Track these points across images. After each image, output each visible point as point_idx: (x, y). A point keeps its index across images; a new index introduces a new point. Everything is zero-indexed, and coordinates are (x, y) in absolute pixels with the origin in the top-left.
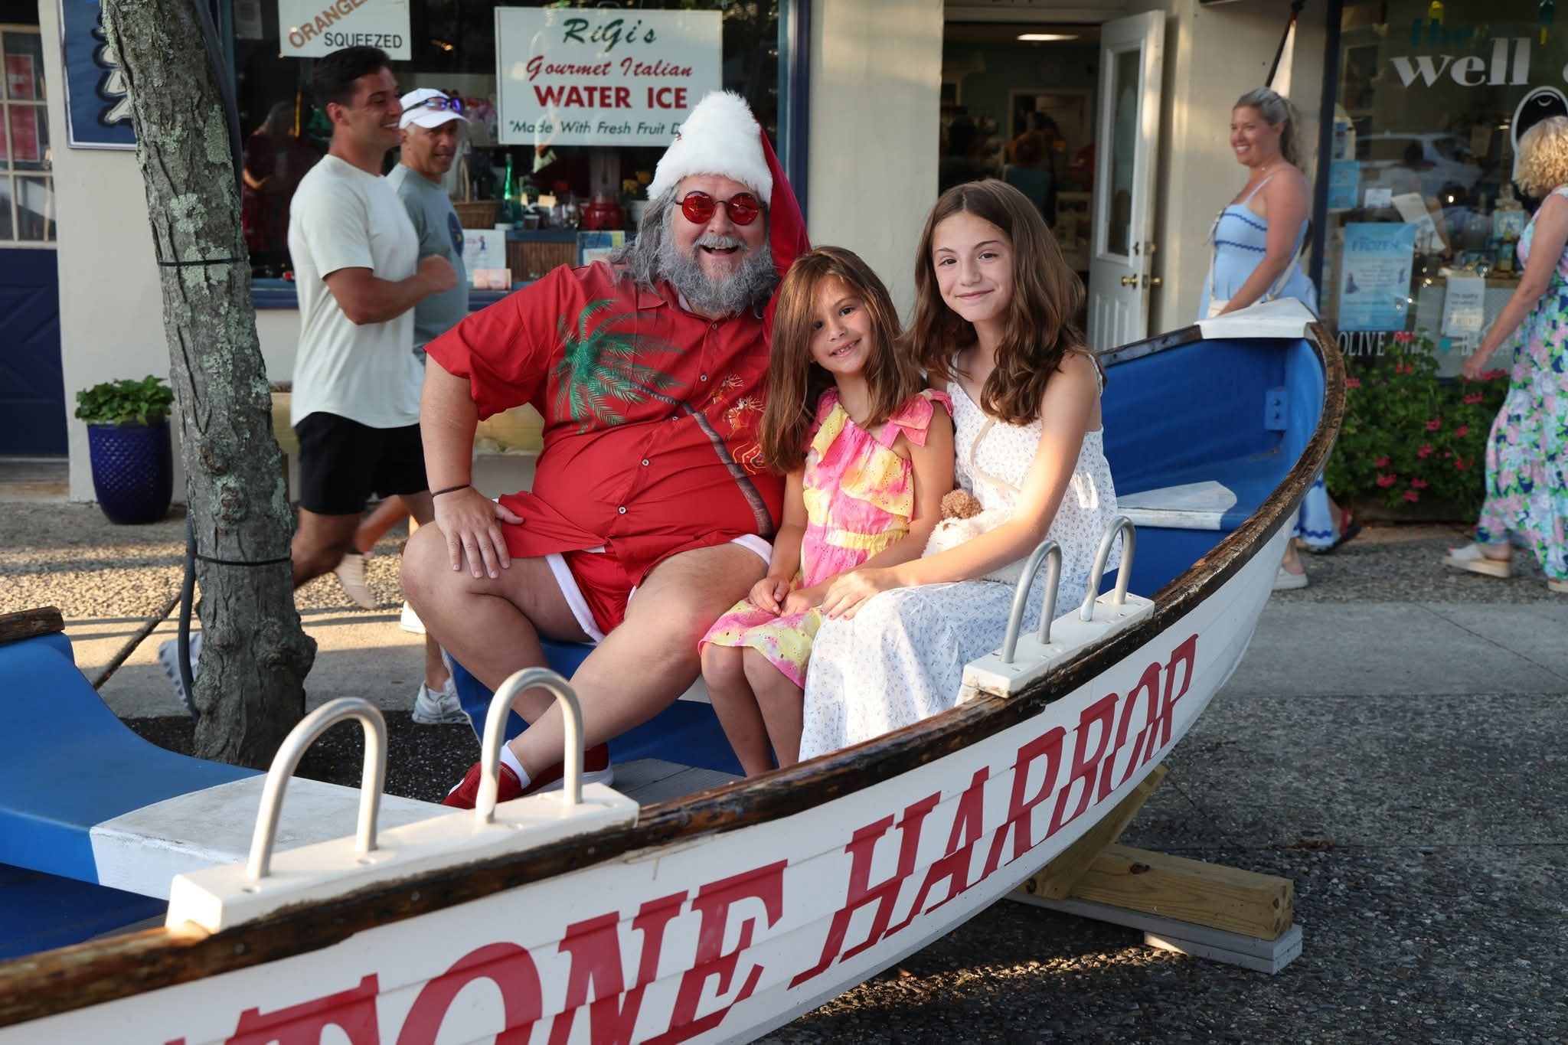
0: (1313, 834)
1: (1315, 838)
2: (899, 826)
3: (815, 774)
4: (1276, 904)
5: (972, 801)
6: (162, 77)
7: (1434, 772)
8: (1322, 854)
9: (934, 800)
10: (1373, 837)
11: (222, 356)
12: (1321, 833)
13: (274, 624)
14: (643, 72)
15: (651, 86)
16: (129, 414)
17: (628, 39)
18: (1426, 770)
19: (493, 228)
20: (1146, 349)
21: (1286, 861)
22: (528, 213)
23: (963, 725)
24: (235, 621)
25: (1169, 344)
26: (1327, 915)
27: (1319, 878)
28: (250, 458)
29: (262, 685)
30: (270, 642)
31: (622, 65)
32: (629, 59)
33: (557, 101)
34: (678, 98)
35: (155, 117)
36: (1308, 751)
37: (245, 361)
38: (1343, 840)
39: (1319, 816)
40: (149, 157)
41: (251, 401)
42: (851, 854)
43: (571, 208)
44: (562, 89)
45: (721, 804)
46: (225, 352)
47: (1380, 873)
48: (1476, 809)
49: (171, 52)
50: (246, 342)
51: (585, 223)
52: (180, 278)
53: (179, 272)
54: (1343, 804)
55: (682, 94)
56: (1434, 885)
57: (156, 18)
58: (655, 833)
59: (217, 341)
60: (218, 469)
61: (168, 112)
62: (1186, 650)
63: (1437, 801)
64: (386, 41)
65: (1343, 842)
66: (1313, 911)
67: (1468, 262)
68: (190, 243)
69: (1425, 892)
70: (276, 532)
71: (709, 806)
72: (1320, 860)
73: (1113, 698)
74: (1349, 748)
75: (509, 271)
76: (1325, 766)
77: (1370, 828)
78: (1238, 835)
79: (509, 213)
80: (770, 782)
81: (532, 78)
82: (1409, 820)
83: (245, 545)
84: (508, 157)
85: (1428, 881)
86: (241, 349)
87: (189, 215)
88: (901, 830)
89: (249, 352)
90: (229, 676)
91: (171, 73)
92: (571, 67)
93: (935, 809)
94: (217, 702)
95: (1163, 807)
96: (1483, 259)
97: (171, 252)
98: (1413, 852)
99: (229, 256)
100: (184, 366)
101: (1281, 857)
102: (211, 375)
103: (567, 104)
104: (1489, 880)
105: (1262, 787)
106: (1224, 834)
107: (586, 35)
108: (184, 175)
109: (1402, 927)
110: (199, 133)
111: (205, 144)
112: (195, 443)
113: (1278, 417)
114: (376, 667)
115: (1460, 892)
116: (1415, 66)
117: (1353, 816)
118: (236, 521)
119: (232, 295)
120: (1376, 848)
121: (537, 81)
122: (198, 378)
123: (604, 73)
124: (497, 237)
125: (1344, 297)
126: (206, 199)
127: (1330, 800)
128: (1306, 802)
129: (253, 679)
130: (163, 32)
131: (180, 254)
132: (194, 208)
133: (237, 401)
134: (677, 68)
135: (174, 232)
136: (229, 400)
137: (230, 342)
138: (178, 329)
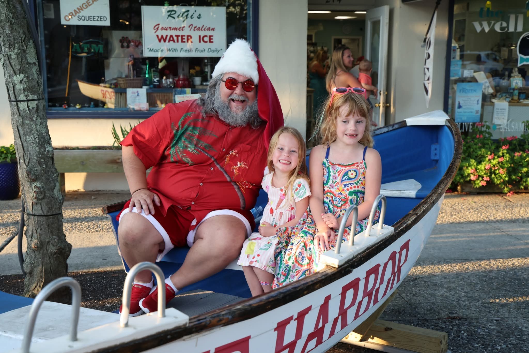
0: (453, 313)
1: (454, 315)
2: (295, 320)
3: (261, 301)
4: (441, 342)
5: (324, 309)
6: (10, 30)
7: (498, 289)
8: (457, 321)
9: (309, 308)
10: (476, 314)
11: (34, 136)
12: (456, 313)
13: (55, 239)
14: (197, 30)
15: (200, 35)
16: (3, 159)
17: (191, 18)
18: (495, 287)
19: (141, 88)
20: (386, 130)
21: (443, 324)
22: (155, 82)
23: (320, 279)
24: (40, 238)
25: (394, 128)
26: (460, 346)
27: (456, 331)
28: (45, 175)
29: (50, 262)
30: (53, 245)
31: (189, 27)
32: (192, 25)
33: (165, 41)
34: (210, 39)
35: (7, 45)
36: (450, 281)
37: (43, 138)
38: (465, 315)
39: (455, 306)
40: (5, 60)
41: (46, 153)
42: (276, 332)
43: (171, 80)
44: (167, 36)
45: (223, 315)
46: (35, 135)
47: (480, 329)
49: (13, 20)
50: (44, 131)
51: (176, 85)
52: (17, 106)
53: (17, 104)
54: (464, 301)
55: (212, 38)
56: (501, 333)
57: (7, 7)
58: (196, 328)
59: (32, 130)
60: (33, 180)
61: (12, 43)
62: (406, 246)
64: (101, 19)
65: (465, 316)
66: (455, 344)
67: (502, 97)
68: (21, 93)
69: (497, 336)
70: (55, 203)
71: (218, 316)
72: (456, 324)
73: (379, 265)
74: (465, 280)
75: (148, 104)
76: (457, 287)
77: (475, 311)
78: (424, 314)
79: (148, 83)
80: (243, 305)
81: (155, 32)
82: (490, 308)
83: (44, 208)
84: (147, 61)
85: (498, 332)
86: (42, 133)
87: (21, 82)
88: (296, 321)
89: (45, 134)
90: (37, 259)
91: (13, 28)
92: (170, 28)
93: (310, 312)
94: (33, 269)
95: (396, 304)
96: (507, 96)
97: (14, 97)
98: (492, 320)
99: (37, 98)
100: (19, 140)
101: (441, 323)
102: (30, 144)
103: (169, 42)
104: (521, 331)
105: (433, 295)
106: (420, 314)
107: (175, 16)
108: (19, 67)
109: (489, 350)
110: (24, 51)
111: (27, 55)
112: (24, 170)
113: (436, 154)
114: (97, 253)
115: (511, 336)
116: (481, 25)
117: (468, 306)
118: (40, 199)
119: (38, 113)
120: (477, 319)
121: (157, 33)
122: (25, 145)
123: (182, 30)
124: (143, 91)
125: (457, 110)
126: (28, 76)
127: (459, 300)
128: (450, 301)
129: (47, 260)
130: (10, 12)
131: (17, 97)
132: (23, 80)
133: (40, 153)
134: (210, 28)
135: (15, 89)
136: (37, 153)
137: (37, 131)
138: (17, 126)
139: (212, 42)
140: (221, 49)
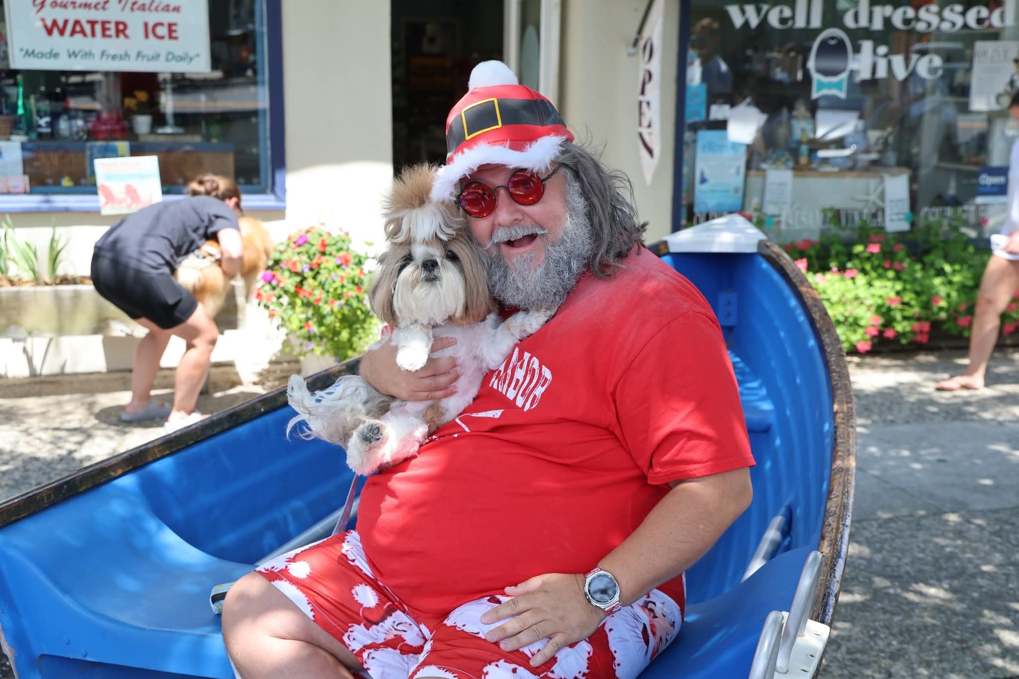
14: (139, 9)
15: (145, 21)
19: (9, 139)
22: (40, 126)
31: (120, 2)
33: (62, 32)
34: (171, 31)
43: (80, 122)
44: (66, 22)
48: (914, 645)
51: (92, 135)
55: (174, 28)
63: (881, 638)
75: (27, 177)
79: (24, 126)
81: (38, 12)
84: (20, 79)
92: (74, 3)
103: (72, 35)
113: (729, 315)
116: (743, 12)
121: (43, 14)
123: (104, 8)
124: (14, 146)
125: (699, 187)
134: (168, 6)
139: (176, 38)
140: (198, 55)
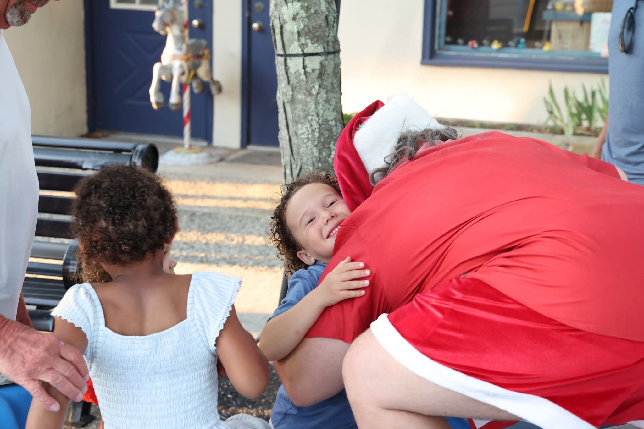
11: (311, 125)
37: (328, 130)
46: (314, 123)
52: (286, 66)
53: (286, 61)
68: (294, 40)
86: (326, 121)
87: (294, 19)
97: (282, 46)
99: (323, 50)
100: (286, 131)
102: (303, 139)
119: (322, 80)
122: (294, 141)
126: (307, 7)
131: (287, 48)
132: (298, 14)
133: (320, 160)
135: (284, 31)
136: (314, 159)
137: (318, 115)
138: (284, 104)
